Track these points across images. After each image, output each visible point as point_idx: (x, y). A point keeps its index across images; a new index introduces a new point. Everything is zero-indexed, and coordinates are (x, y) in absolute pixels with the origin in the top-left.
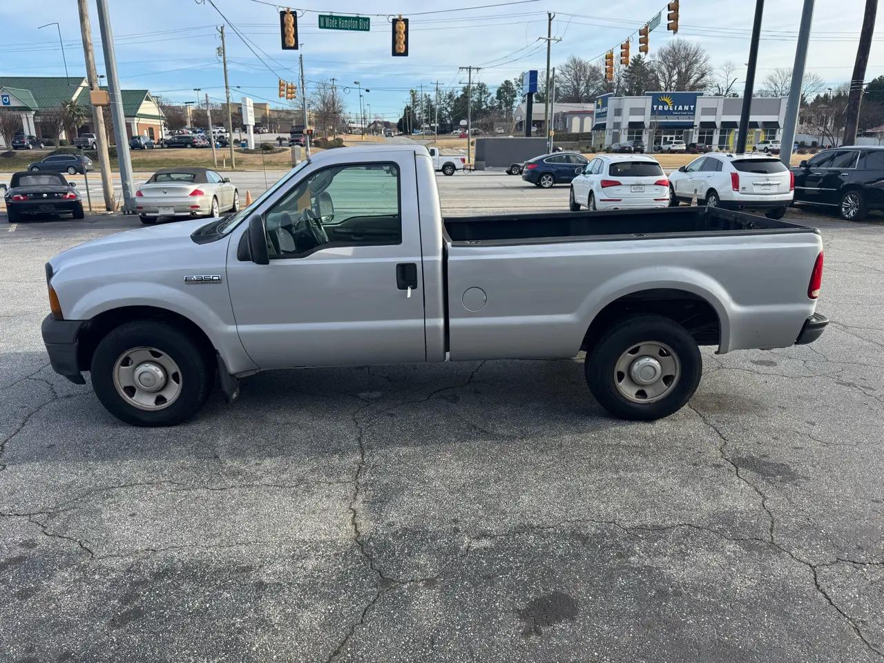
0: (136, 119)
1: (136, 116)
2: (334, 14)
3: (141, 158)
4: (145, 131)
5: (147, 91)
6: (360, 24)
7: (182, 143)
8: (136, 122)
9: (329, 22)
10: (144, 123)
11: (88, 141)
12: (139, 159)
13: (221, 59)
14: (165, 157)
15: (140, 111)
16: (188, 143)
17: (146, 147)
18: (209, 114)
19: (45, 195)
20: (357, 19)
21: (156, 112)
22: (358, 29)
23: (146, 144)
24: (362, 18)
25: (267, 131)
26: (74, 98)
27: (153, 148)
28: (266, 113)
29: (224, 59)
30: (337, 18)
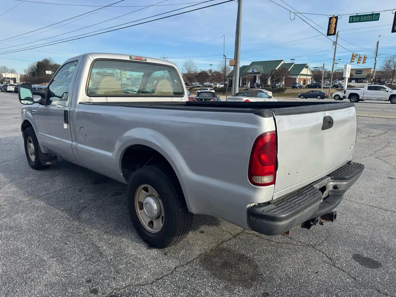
0: (299, 76)
1: (299, 75)
2: (358, 14)
3: (292, 92)
4: (302, 81)
5: (307, 64)
6: (374, 17)
7: (316, 86)
8: (298, 77)
9: (355, 19)
10: (302, 77)
11: (276, 85)
12: (291, 93)
13: (334, 47)
14: (303, 92)
15: (301, 73)
16: (318, 86)
17: (298, 88)
18: (323, 72)
19: (204, 100)
20: (372, 15)
21: (309, 73)
22: (372, 20)
23: (299, 86)
24: (375, 14)
25: (368, 81)
26: (277, 68)
27: (301, 88)
28: (370, 73)
29: (336, 46)
30: (360, 16)
